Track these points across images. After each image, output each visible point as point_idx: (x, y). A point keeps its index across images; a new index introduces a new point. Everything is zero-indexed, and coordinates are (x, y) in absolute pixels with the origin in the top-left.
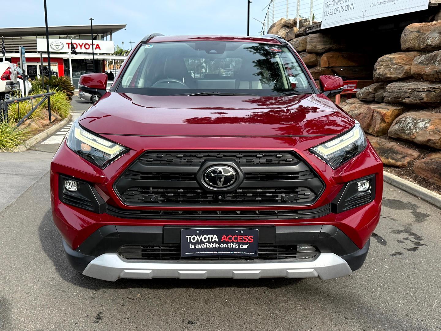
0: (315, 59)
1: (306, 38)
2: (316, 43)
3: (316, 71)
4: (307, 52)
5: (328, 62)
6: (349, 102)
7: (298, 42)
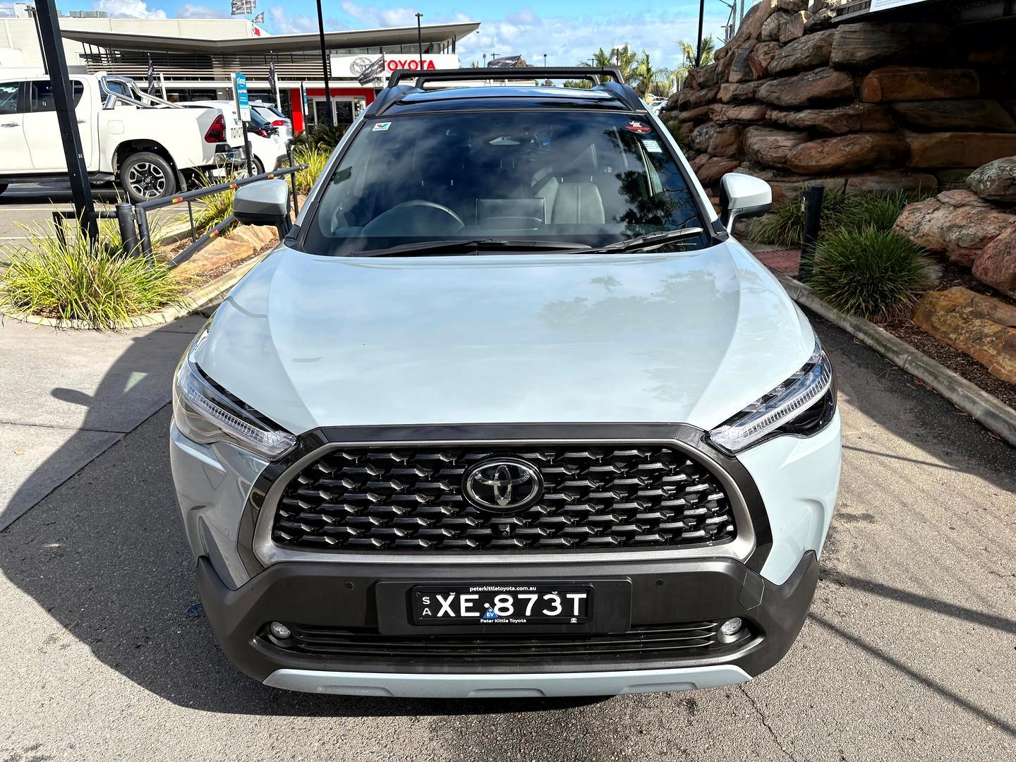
0: (851, 83)
1: (831, 35)
2: (853, 46)
3: (851, 112)
4: (831, 67)
5: (882, 89)
6: (946, 200)
7: (810, 44)
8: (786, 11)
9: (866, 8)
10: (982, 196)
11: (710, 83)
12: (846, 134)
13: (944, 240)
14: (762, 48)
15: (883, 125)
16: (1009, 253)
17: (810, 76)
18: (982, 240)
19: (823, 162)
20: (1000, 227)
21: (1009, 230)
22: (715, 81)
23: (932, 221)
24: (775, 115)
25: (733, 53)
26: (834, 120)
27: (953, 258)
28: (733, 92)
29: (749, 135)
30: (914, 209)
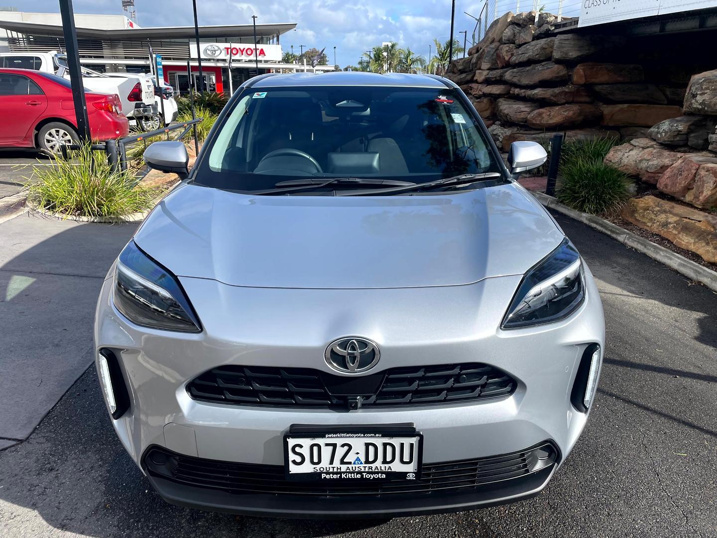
0: (566, 72)
1: (552, 41)
2: (568, 49)
3: (567, 90)
4: (553, 62)
5: (585, 76)
6: (637, 144)
7: (538, 46)
8: (518, 25)
9: (575, 25)
10: (659, 142)
11: (467, 70)
12: (564, 104)
13: (638, 168)
14: (505, 48)
15: (587, 99)
16: (681, 175)
17: (539, 67)
18: (662, 168)
19: (551, 122)
20: (672, 160)
21: (680, 161)
22: (471, 69)
23: (630, 157)
24: (517, 91)
25: (484, 50)
26: (555, 96)
27: (644, 179)
28: (485, 76)
29: (500, 104)
30: (617, 150)
